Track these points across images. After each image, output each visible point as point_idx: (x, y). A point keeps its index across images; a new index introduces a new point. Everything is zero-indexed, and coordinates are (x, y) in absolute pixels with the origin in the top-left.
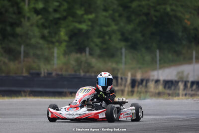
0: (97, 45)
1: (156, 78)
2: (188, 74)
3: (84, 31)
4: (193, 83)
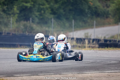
0: (36, 16)
1: (72, 37)
2: (91, 34)
3: (29, 8)
4: (94, 40)
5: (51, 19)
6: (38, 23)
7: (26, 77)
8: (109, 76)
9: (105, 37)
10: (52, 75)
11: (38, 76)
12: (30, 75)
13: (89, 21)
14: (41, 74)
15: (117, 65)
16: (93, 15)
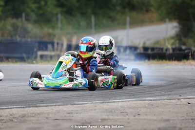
0: (33, 11)
2: (122, 39)
4: (126, 48)
5: (57, 14)
6: (36, 22)
7: (17, 109)
8: (152, 105)
9: (144, 43)
10: (59, 105)
11: (36, 108)
12: (24, 106)
13: (118, 17)
14: (41, 105)
15: (165, 88)
16: (124, 7)
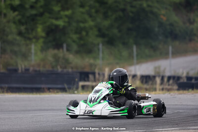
1: (133, 73)
2: (165, 69)
3: (61, 27)
4: (169, 78)
6: (77, 52)
9: (188, 73)
13: (161, 46)
16: (167, 37)
